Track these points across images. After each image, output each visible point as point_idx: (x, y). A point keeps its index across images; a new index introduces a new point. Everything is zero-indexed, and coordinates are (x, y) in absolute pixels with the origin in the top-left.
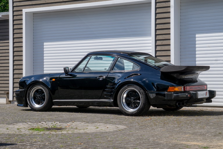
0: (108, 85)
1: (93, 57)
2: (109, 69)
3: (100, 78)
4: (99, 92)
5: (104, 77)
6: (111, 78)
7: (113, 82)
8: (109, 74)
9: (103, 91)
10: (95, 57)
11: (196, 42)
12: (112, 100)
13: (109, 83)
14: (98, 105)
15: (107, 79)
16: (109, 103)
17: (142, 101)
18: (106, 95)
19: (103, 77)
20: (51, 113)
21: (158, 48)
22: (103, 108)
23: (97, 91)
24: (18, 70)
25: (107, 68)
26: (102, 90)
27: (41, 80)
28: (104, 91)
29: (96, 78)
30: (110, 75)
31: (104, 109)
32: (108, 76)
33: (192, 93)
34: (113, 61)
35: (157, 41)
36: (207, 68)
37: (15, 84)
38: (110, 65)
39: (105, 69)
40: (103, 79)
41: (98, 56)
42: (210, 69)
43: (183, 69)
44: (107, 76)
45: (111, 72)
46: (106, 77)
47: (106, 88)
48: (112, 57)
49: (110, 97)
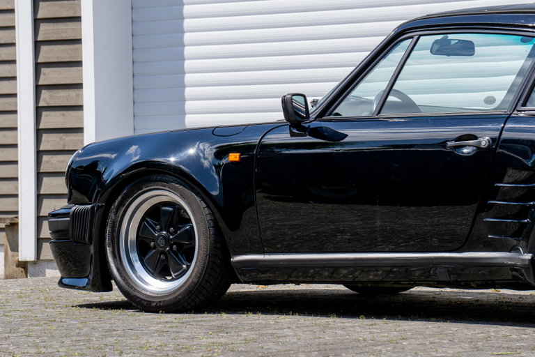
0: (506, 179)
1: (427, 41)
2: (511, 98)
3: (464, 146)
4: (457, 218)
5: (484, 141)
6: (520, 147)
7: (529, 164)
8: (508, 125)
9: (479, 211)
10: (436, 42)
12: (528, 256)
13: (510, 171)
14: (453, 278)
15: (499, 150)
16: (513, 268)
18: (493, 228)
19: (475, 138)
20: (224, 318)
22: (479, 297)
23: (448, 208)
24: (58, 113)
25: (500, 96)
26: (475, 206)
27: (172, 160)
28: (484, 208)
29: (443, 143)
30: (513, 131)
31: (484, 298)
32: (506, 135)
34: (530, 56)
37: (46, 180)
38: (512, 78)
39: (490, 100)
40: (480, 151)
41: (450, 37)
44: (496, 134)
45: (522, 115)
46: (493, 140)
47: (495, 193)
48: (526, 39)
49: (513, 241)
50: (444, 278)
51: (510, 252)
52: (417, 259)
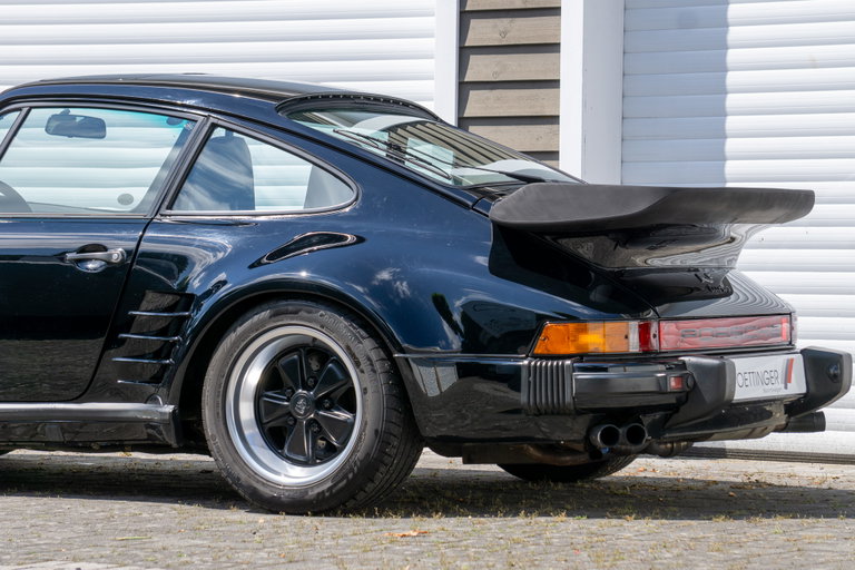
0: (144, 304)
1: (41, 115)
2: (154, 197)
3: (90, 260)
4: (78, 354)
5: (116, 254)
6: (163, 263)
7: (175, 286)
8: (149, 234)
9: (106, 347)
10: (54, 117)
11: (726, 33)
12: (169, 409)
13: (150, 295)
14: (68, 438)
15: (135, 267)
16: (148, 424)
17: (369, 418)
18: (125, 371)
19: (105, 249)
21: (480, 68)
22: (102, 463)
23: (66, 343)
25: (139, 194)
26: (101, 340)
28: (113, 342)
29: (61, 255)
30: (155, 241)
31: (109, 464)
32: (145, 246)
33: (698, 367)
34: (178, 144)
35: (474, 23)
36: (793, 204)
38: (153, 172)
39: (125, 200)
40: (111, 269)
41: (73, 111)
42: (818, 210)
43: (639, 207)
44: (132, 245)
45: (166, 220)
46: (129, 252)
47: (129, 324)
48: (173, 120)
49: (151, 388)
50: (57, 438)
51: (146, 403)
52: (20, 411)
